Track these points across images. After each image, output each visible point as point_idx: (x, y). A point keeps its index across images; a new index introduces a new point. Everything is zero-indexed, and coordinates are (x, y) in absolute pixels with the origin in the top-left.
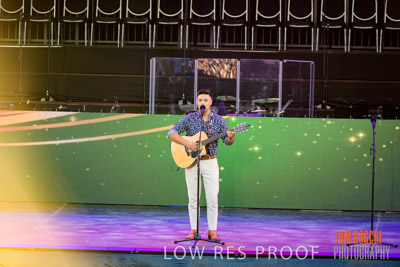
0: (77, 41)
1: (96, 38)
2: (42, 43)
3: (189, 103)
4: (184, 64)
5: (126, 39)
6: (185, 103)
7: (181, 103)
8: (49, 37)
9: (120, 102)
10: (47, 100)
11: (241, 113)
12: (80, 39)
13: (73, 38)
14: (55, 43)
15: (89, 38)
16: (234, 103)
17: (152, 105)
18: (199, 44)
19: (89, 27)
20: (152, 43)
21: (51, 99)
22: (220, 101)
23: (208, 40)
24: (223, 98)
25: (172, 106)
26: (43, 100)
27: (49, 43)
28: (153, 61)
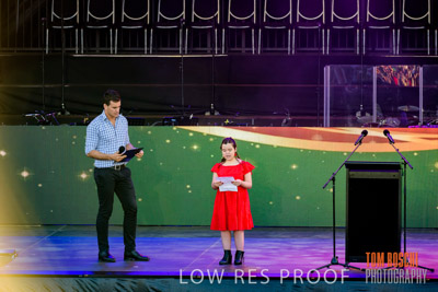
0: (244, 50)
1: (264, 45)
2: (205, 52)
3: (367, 114)
4: (361, 72)
5: (297, 46)
6: (363, 114)
7: (358, 114)
8: (213, 46)
9: (292, 115)
10: (212, 114)
11: (424, 124)
12: (246, 46)
13: (240, 46)
14: (219, 52)
15: (256, 46)
16: (417, 113)
17: (327, 117)
18: (377, 49)
19: (256, 34)
20: (325, 50)
21: (216, 113)
22: (401, 112)
23: (387, 46)
24: (405, 109)
25: (350, 118)
26: (208, 114)
27: (213, 52)
28: (327, 70)
